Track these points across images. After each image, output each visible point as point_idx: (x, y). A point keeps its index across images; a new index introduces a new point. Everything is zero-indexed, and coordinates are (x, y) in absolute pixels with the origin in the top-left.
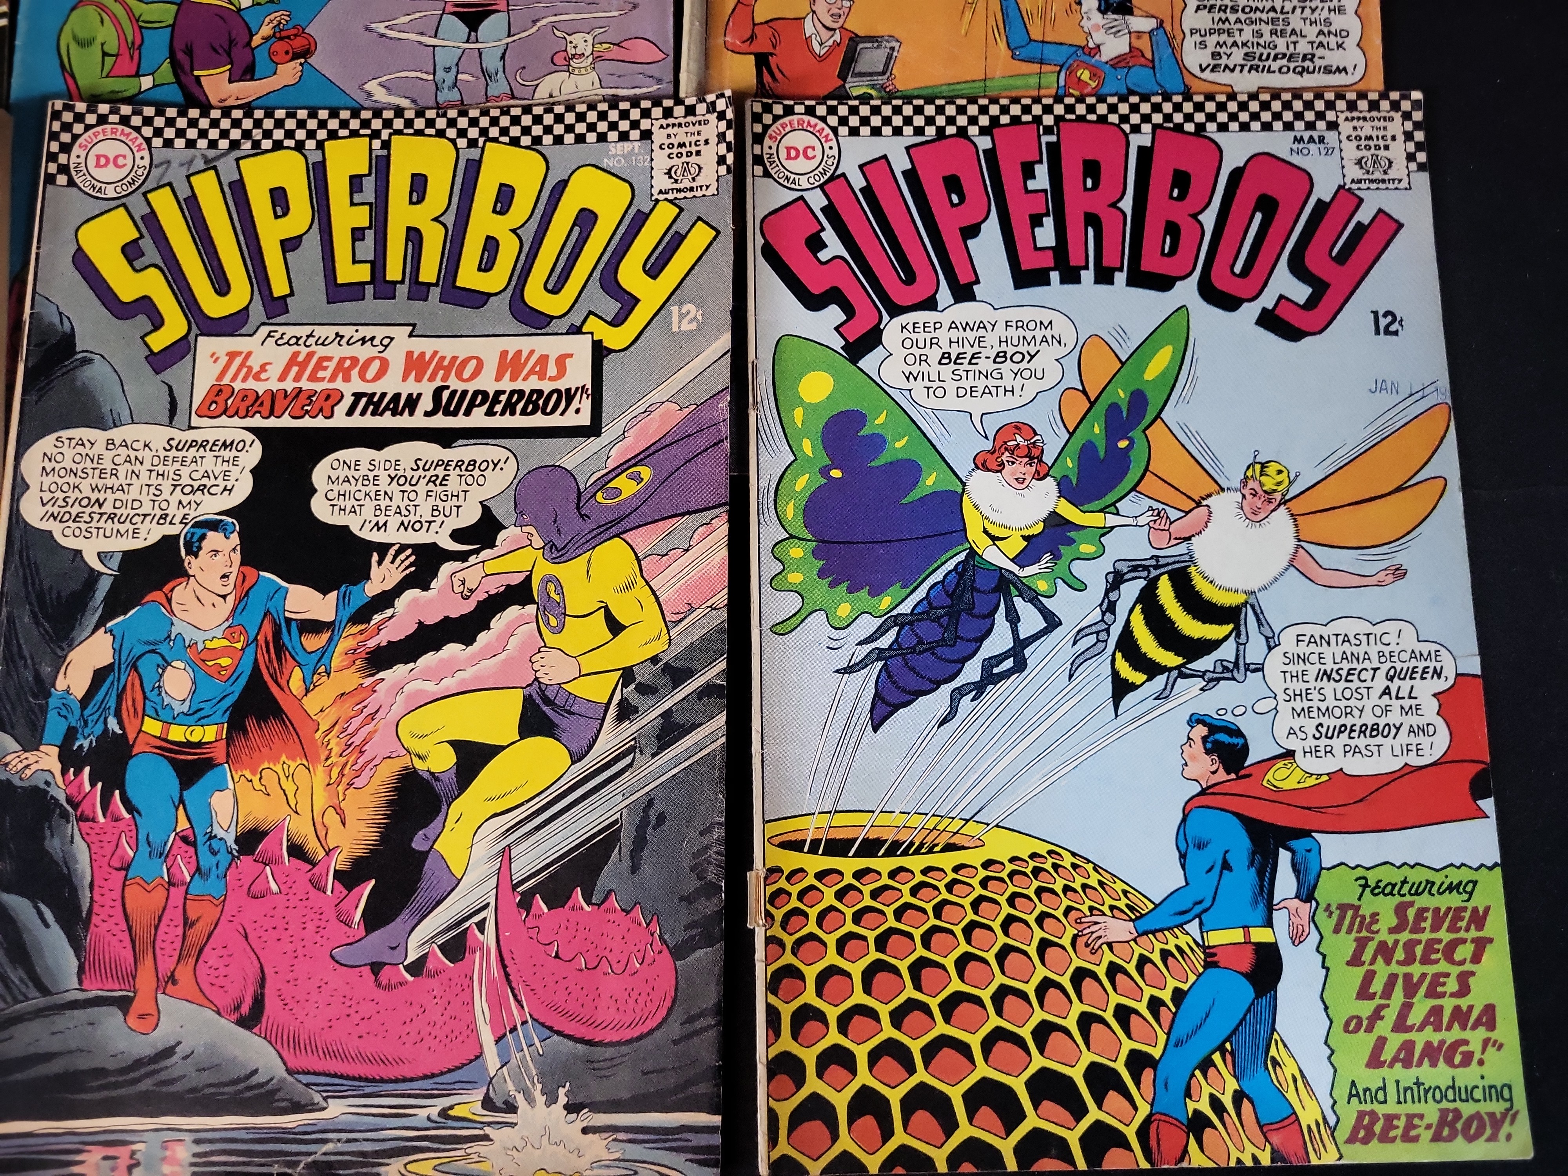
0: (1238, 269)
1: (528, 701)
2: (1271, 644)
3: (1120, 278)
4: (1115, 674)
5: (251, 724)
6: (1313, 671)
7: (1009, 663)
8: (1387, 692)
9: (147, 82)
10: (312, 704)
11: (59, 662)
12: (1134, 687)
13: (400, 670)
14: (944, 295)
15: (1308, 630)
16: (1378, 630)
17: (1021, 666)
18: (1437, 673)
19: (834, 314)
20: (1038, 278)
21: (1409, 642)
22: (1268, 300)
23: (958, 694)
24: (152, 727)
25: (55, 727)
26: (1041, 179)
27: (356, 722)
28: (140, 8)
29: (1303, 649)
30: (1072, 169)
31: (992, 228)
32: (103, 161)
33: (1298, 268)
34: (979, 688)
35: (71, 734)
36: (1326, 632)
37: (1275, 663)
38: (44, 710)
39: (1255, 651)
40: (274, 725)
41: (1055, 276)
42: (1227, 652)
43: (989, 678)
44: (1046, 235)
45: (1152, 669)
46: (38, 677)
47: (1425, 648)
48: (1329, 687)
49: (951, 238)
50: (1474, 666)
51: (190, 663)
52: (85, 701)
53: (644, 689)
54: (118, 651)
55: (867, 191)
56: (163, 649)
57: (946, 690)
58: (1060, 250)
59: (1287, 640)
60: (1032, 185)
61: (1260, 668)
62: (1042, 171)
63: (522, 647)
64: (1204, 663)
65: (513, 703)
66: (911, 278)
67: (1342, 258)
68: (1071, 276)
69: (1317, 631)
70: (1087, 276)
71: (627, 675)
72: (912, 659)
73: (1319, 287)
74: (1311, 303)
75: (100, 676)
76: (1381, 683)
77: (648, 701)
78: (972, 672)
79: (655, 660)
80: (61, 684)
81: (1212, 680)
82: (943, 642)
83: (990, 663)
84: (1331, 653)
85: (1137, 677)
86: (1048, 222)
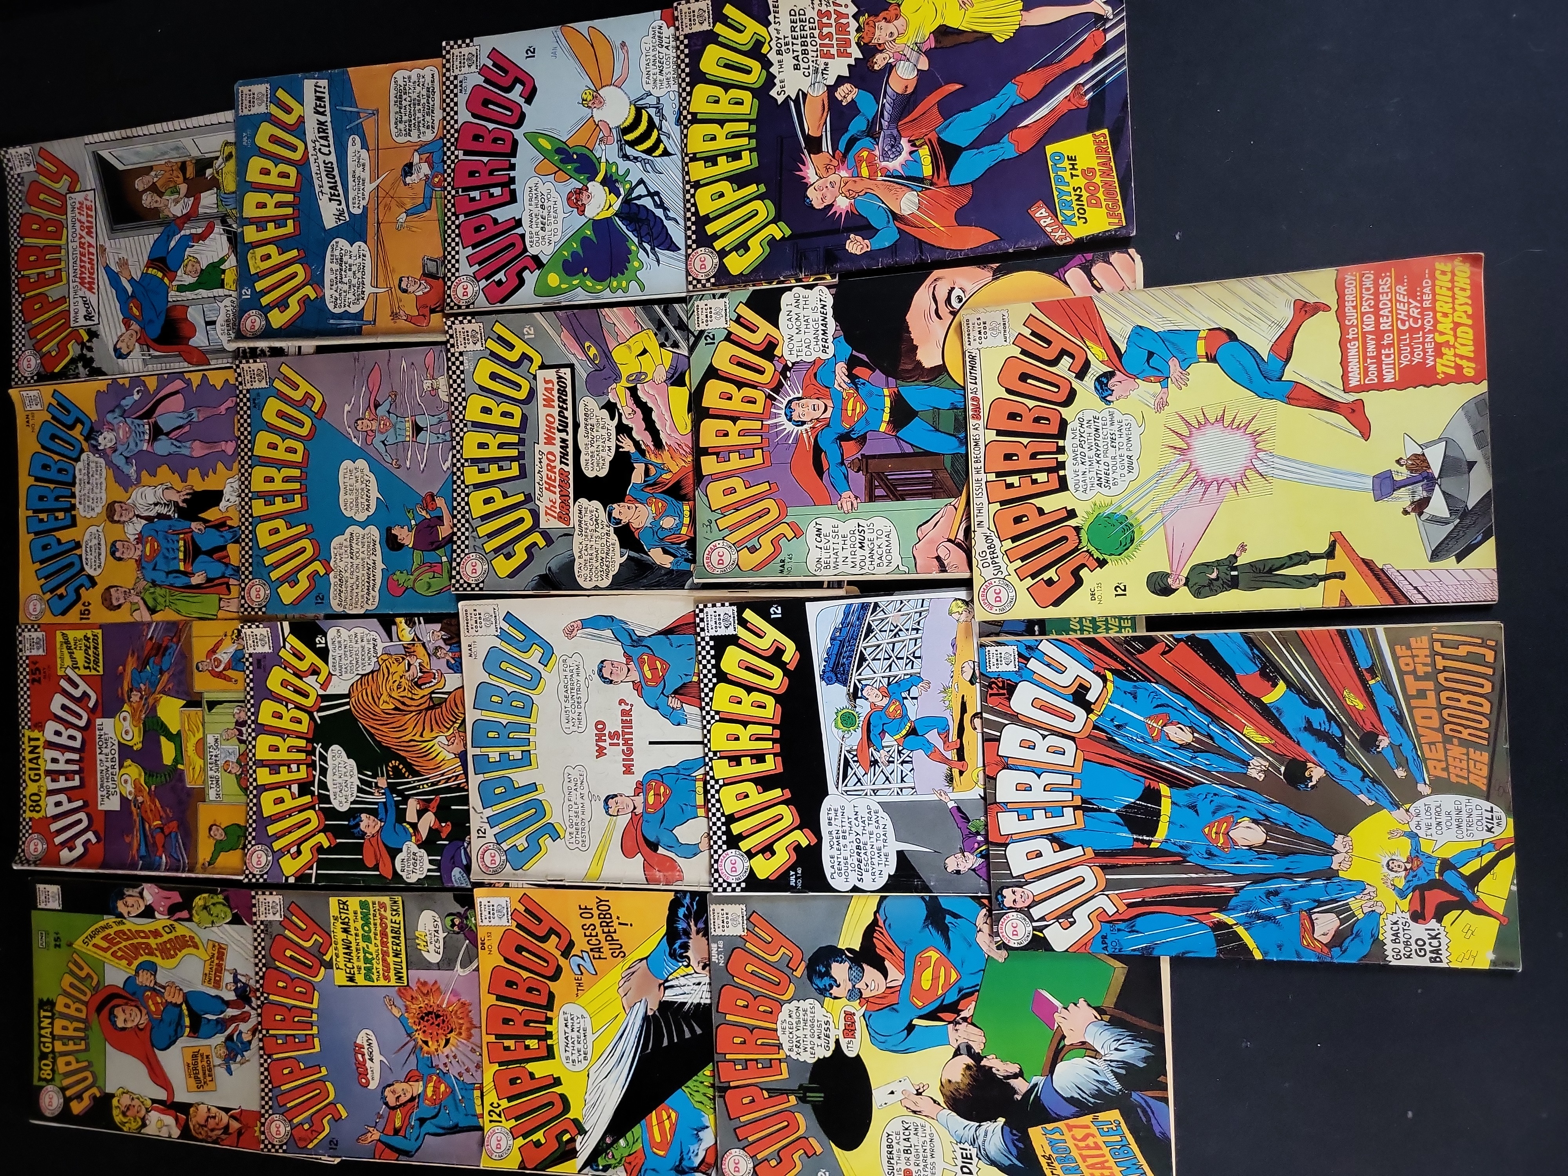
0: (509, 113)
1: (672, 384)
2: (649, 94)
3: (513, 160)
4: (660, 156)
5: (683, 492)
6: (659, 77)
7: (656, 198)
8: (667, 47)
9: (444, 559)
10: (675, 469)
11: (660, 567)
12: (665, 148)
13: (662, 436)
14: (519, 231)
15: (644, 80)
16: (644, 51)
17: (657, 193)
18: (660, 27)
19: (526, 274)
20: (513, 193)
21: (649, 39)
22: (521, 101)
23: (668, 218)
24: (684, 530)
25: (684, 566)
26: (475, 194)
27: (682, 451)
28: (415, 566)
29: (651, 82)
30: (472, 182)
31: (493, 213)
32: (474, 571)
33: (509, 90)
34: (665, 209)
35: (687, 560)
36: (645, 73)
37: (656, 92)
38: (678, 571)
39: (651, 100)
40: (683, 483)
41: (512, 187)
42: (652, 111)
43: (661, 206)
44: (497, 191)
45: (659, 141)
46: (665, 575)
47: (651, 33)
48: (665, 71)
49: (498, 229)
50: (658, 13)
51: (660, 519)
52: (674, 556)
53: (667, 339)
54: (657, 546)
55: (480, 264)
56: (655, 529)
57: (666, 222)
58: (503, 185)
59: (648, 88)
60: (478, 198)
61: (658, 98)
62: (473, 194)
63: (653, 388)
64: (656, 120)
65: (674, 390)
66: (513, 245)
67: (506, 72)
68: (512, 180)
69: (645, 76)
70: (512, 174)
71: (662, 345)
72: (655, 235)
73: (517, 80)
74: (523, 83)
75: (666, 552)
76: (664, 50)
77: (671, 336)
78: (659, 213)
79: (656, 334)
80: (668, 566)
81: (663, 117)
82: (649, 225)
83: (657, 206)
84: (654, 70)
85: (662, 146)
86: (492, 190)
